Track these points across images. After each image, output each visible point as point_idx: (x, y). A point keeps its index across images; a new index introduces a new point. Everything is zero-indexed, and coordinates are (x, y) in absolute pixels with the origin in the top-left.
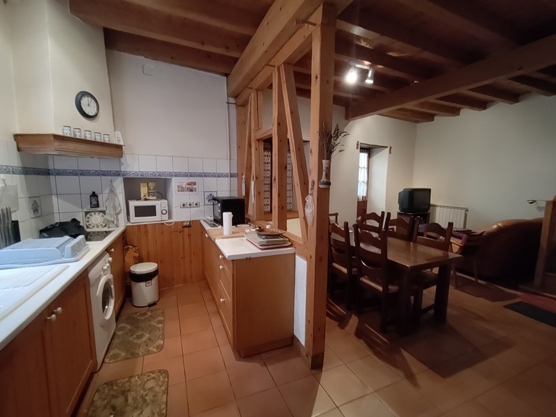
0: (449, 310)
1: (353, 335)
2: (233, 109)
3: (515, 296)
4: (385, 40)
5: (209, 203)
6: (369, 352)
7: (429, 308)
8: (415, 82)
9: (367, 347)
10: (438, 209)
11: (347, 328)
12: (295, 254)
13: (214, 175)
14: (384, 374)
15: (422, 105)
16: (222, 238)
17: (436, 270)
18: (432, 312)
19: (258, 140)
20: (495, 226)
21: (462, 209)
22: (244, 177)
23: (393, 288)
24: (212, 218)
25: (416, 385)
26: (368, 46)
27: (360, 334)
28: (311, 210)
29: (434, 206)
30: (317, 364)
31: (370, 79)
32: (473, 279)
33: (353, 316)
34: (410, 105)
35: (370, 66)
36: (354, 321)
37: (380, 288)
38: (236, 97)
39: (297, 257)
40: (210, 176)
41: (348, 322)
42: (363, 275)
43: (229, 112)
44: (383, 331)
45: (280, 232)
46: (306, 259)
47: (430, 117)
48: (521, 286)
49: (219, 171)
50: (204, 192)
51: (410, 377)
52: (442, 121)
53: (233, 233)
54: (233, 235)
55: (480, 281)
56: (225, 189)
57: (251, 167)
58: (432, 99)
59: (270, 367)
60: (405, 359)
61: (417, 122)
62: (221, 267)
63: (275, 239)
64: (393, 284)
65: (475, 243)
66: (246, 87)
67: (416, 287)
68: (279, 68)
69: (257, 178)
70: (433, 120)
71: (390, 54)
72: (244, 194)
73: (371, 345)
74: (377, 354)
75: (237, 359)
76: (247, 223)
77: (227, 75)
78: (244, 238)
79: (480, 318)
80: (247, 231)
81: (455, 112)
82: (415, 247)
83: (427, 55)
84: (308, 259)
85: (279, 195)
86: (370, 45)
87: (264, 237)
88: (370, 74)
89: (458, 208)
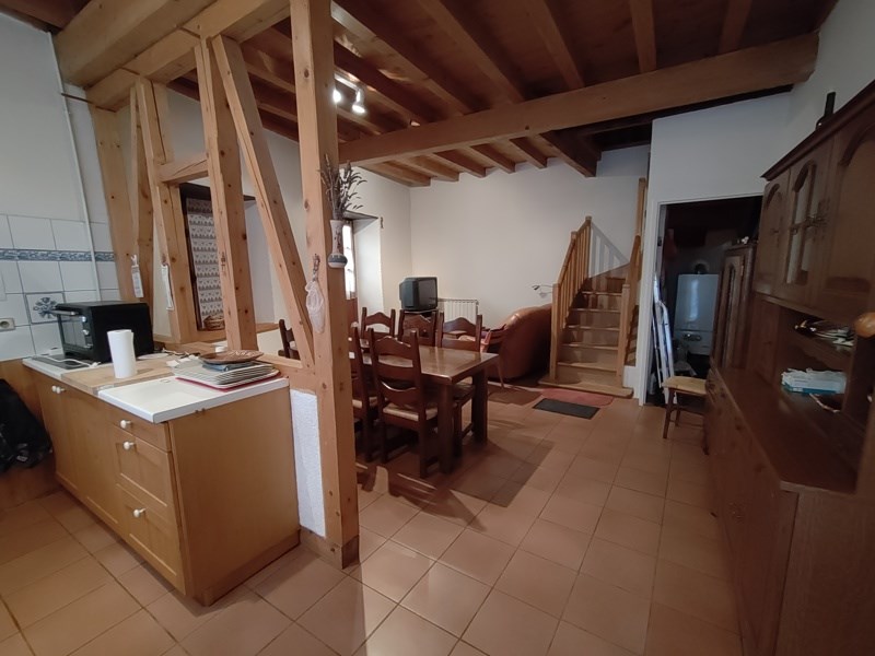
0: (490, 427)
1: (388, 495)
2: (82, 110)
3: (539, 394)
4: (382, 47)
5: (46, 318)
6: (415, 510)
7: (467, 431)
8: (414, 124)
9: (412, 505)
10: (446, 303)
11: (375, 488)
12: (288, 388)
13: (49, 256)
14: (443, 530)
15: (418, 159)
16: (116, 385)
17: (469, 380)
18: (470, 433)
19: (168, 184)
20: (513, 318)
21: (472, 301)
22: (135, 259)
23: (431, 413)
24: (61, 351)
25: (481, 529)
26: (353, 51)
27: (395, 490)
28: (318, 308)
29: (442, 300)
30: (351, 556)
31: (359, 104)
32: (500, 385)
33: (379, 468)
34: (404, 158)
35: (358, 84)
36: (382, 474)
37: (415, 417)
38: (88, 86)
39: (293, 392)
40: (37, 259)
41: (374, 479)
42: (386, 404)
43: (71, 116)
44: (424, 476)
45: (250, 354)
46: (315, 391)
47: (425, 180)
48: (540, 382)
49: (63, 247)
50: (25, 295)
51: (472, 521)
52: (439, 186)
53: (140, 372)
54: (139, 377)
55: (506, 386)
56: (87, 286)
57: (151, 240)
58: (430, 153)
59: (271, 597)
60: (460, 502)
61: (410, 184)
62: (127, 445)
63: (245, 369)
64: (429, 408)
65: (499, 341)
66: (121, 67)
67: (456, 405)
68: (209, 42)
69: (173, 260)
70: (429, 184)
71: (384, 72)
72: (139, 293)
73: (415, 498)
74: (425, 508)
75: (197, 613)
76: (160, 351)
77: (54, 30)
78: (174, 377)
79: (518, 427)
80: (173, 363)
81: (453, 175)
82: (441, 353)
83: (432, 87)
84: (319, 391)
85: (237, 288)
86: (357, 51)
87: (224, 367)
88: (359, 97)
89: (468, 301)
